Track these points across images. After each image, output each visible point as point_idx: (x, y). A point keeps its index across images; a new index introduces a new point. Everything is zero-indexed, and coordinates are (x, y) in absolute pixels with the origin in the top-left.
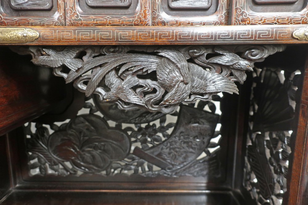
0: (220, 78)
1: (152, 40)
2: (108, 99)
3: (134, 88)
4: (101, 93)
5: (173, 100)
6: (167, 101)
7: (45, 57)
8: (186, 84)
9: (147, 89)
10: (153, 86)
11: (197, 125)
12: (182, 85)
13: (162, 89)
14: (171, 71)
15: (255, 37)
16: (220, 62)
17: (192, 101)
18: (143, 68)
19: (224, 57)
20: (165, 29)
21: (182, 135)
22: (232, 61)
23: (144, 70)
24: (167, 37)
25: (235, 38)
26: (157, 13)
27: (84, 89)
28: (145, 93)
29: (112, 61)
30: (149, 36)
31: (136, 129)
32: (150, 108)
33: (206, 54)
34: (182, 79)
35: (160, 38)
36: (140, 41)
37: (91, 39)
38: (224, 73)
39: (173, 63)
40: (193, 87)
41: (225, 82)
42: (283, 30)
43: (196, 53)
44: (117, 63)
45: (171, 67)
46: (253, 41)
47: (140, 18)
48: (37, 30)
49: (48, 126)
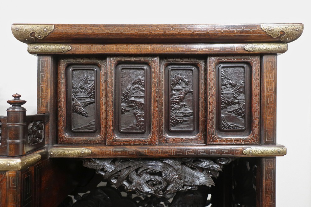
0: (202, 175)
1: (159, 155)
2: (131, 189)
3: (147, 182)
4: (125, 185)
5: (172, 190)
6: (169, 191)
7: (92, 164)
8: (181, 180)
9: (155, 182)
10: (159, 180)
11: (192, 195)
12: (178, 181)
13: (165, 182)
14: (171, 172)
15: (221, 153)
16: (202, 166)
17: (185, 190)
18: (153, 170)
19: (204, 163)
20: (167, 149)
21: (180, 204)
22: (208, 165)
23: (154, 171)
24: (168, 153)
25: (209, 154)
26: (162, 135)
27: (115, 182)
28: (154, 185)
29: (134, 166)
30: (157, 153)
31: (143, 199)
32: (158, 195)
33: (192, 160)
34: (177, 176)
35: (164, 154)
36: (152, 155)
37: (122, 154)
38: (204, 172)
39: (172, 167)
40: (185, 181)
41: (205, 178)
42: (237, 149)
43: (186, 160)
44: (137, 167)
45: (170, 169)
46: (220, 155)
47: (152, 140)
48: (90, 149)
49: (73, 197)
